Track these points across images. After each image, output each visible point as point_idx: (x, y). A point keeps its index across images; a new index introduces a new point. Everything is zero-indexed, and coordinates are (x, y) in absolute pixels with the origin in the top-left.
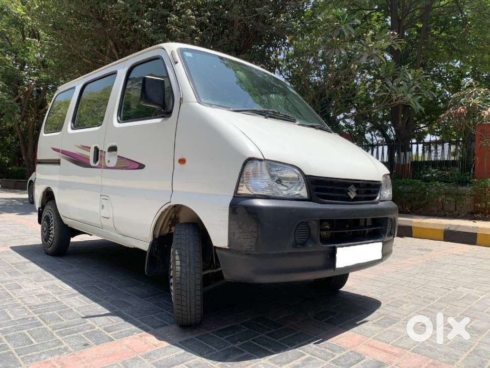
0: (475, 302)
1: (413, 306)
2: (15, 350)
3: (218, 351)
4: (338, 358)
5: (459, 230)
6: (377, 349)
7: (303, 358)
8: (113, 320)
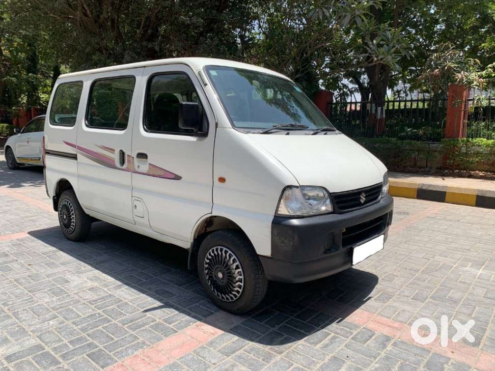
0: (450, 271)
1: (403, 280)
2: (103, 347)
3: (263, 335)
4: (355, 335)
5: (431, 189)
6: (383, 324)
7: (329, 337)
8: (168, 312)
